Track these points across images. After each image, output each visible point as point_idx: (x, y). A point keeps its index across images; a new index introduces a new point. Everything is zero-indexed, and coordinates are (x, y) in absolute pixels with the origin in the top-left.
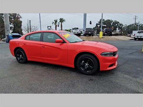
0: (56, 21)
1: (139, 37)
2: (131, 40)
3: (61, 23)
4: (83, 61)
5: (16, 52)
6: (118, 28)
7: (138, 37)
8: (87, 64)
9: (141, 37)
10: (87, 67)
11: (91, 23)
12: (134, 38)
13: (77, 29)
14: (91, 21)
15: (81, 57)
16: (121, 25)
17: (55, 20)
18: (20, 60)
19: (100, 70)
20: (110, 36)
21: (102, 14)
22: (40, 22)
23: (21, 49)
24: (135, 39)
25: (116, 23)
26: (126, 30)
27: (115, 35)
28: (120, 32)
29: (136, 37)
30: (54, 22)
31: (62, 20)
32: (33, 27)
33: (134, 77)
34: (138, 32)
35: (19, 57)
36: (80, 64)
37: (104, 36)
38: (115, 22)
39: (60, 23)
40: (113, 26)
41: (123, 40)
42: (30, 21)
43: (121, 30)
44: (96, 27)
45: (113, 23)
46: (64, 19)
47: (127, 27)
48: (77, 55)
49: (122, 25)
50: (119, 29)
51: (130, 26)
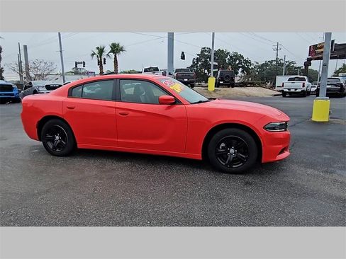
0: (101, 51)
1: (292, 90)
2: (275, 95)
3: (116, 56)
4: (223, 145)
5: (44, 128)
6: (240, 69)
7: (289, 89)
8: (232, 151)
9: (296, 89)
10: (232, 157)
11: (184, 56)
12: (282, 91)
13: (156, 69)
14: (183, 53)
15: (218, 135)
16: (247, 62)
17: (98, 48)
18: (55, 148)
19: (263, 162)
20: (229, 87)
21: (213, 34)
22: (61, 51)
23: (60, 121)
24: (284, 94)
25: (237, 57)
26: (257, 73)
27: (241, 86)
28: (245, 77)
29: (285, 90)
30: (96, 51)
31: (116, 49)
32: (43, 64)
33: (327, 172)
34: (290, 80)
35: (53, 140)
36: (216, 151)
37: (218, 87)
38: (234, 56)
39: (112, 55)
40: (230, 64)
41: (260, 96)
42: (25, 47)
43: (248, 73)
44: (192, 66)
45: (231, 57)
46: (121, 46)
47: (259, 67)
48: (209, 132)
49: (250, 63)
50: (242, 72)
51: (266, 64)
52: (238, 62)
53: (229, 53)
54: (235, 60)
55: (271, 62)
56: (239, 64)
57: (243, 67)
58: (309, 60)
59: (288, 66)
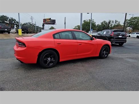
38: (11, 19)
50: (16, 27)
52: (13, 22)
53: (8, 17)
54: (12, 21)
55: (27, 23)
56: (14, 23)
57: (16, 25)
58: (44, 24)
59: (34, 25)
